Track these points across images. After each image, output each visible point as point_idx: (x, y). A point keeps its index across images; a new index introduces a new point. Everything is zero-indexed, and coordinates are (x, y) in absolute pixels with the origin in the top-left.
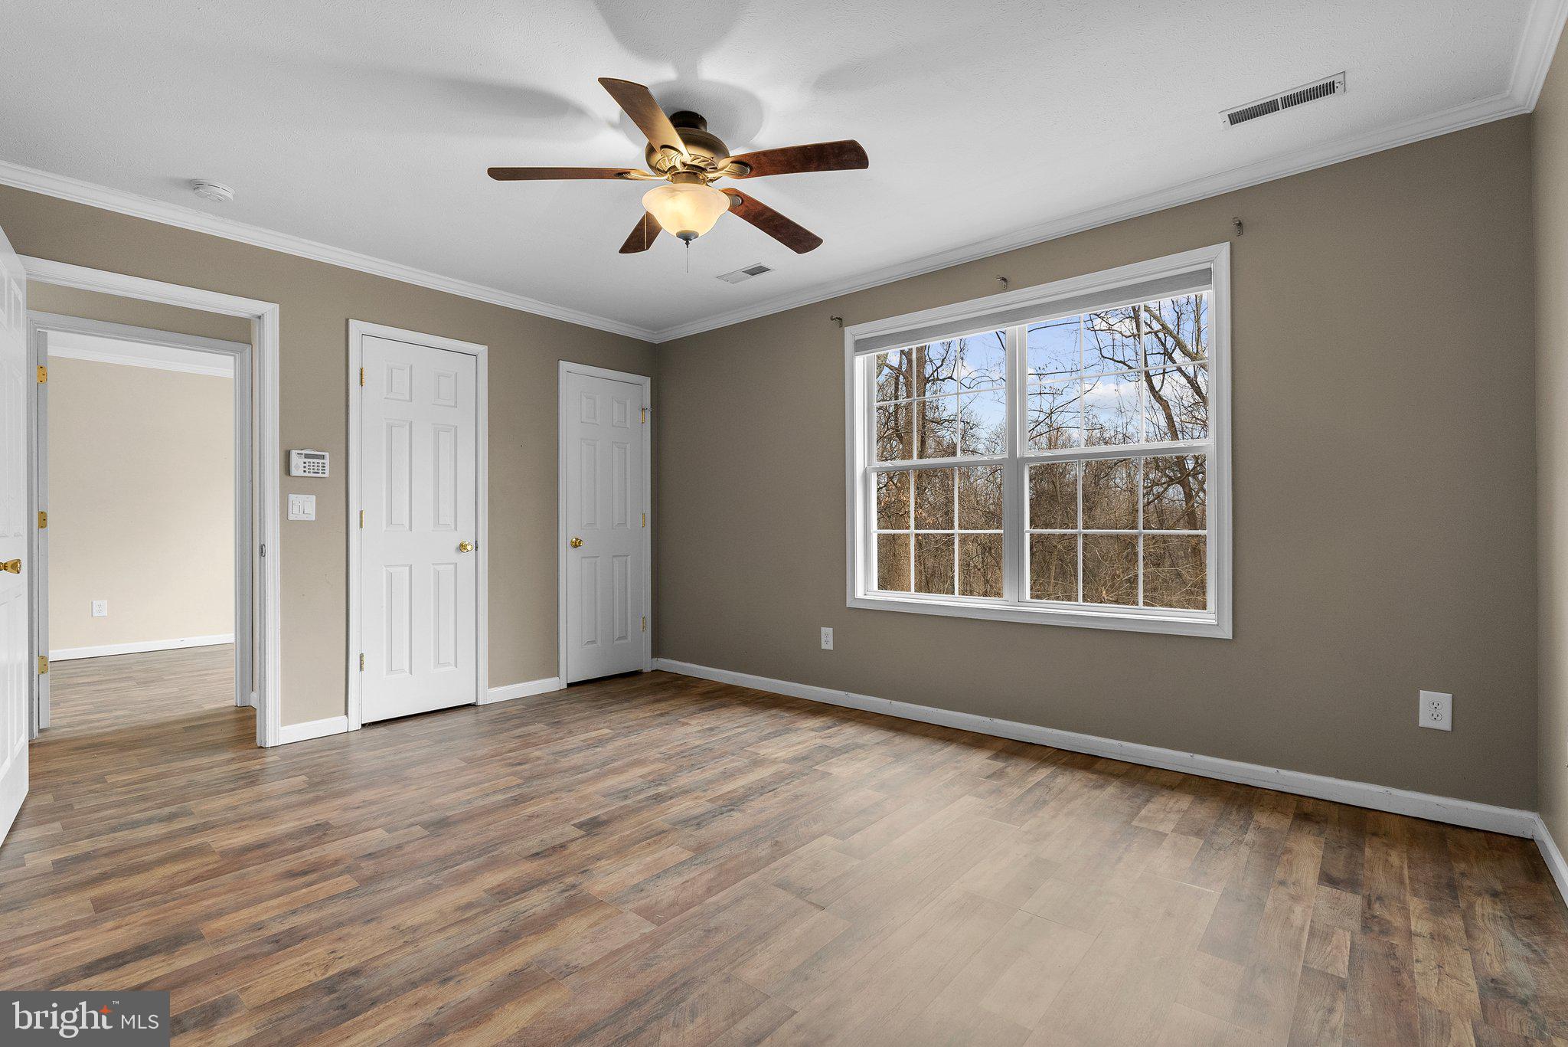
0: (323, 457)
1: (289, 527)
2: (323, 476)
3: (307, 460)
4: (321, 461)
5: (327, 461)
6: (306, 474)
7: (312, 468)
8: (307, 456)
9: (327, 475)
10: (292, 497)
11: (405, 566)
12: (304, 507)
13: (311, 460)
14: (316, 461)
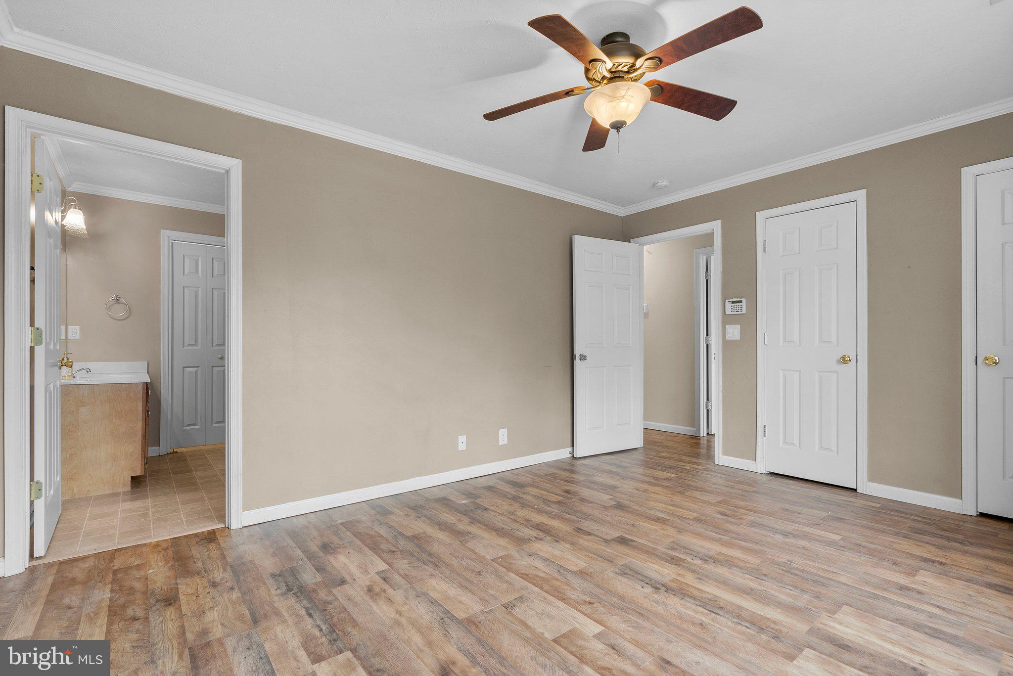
0: (741, 302)
1: (727, 345)
2: (742, 313)
3: (733, 304)
4: (740, 304)
5: (744, 304)
6: (733, 313)
7: (735, 309)
8: (733, 302)
9: (744, 311)
10: (727, 326)
11: (797, 371)
12: (734, 332)
13: (735, 304)
14: (737, 304)
